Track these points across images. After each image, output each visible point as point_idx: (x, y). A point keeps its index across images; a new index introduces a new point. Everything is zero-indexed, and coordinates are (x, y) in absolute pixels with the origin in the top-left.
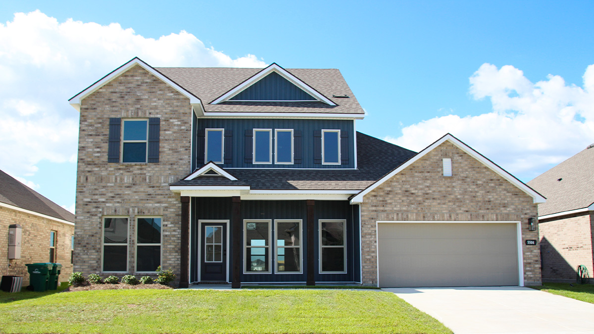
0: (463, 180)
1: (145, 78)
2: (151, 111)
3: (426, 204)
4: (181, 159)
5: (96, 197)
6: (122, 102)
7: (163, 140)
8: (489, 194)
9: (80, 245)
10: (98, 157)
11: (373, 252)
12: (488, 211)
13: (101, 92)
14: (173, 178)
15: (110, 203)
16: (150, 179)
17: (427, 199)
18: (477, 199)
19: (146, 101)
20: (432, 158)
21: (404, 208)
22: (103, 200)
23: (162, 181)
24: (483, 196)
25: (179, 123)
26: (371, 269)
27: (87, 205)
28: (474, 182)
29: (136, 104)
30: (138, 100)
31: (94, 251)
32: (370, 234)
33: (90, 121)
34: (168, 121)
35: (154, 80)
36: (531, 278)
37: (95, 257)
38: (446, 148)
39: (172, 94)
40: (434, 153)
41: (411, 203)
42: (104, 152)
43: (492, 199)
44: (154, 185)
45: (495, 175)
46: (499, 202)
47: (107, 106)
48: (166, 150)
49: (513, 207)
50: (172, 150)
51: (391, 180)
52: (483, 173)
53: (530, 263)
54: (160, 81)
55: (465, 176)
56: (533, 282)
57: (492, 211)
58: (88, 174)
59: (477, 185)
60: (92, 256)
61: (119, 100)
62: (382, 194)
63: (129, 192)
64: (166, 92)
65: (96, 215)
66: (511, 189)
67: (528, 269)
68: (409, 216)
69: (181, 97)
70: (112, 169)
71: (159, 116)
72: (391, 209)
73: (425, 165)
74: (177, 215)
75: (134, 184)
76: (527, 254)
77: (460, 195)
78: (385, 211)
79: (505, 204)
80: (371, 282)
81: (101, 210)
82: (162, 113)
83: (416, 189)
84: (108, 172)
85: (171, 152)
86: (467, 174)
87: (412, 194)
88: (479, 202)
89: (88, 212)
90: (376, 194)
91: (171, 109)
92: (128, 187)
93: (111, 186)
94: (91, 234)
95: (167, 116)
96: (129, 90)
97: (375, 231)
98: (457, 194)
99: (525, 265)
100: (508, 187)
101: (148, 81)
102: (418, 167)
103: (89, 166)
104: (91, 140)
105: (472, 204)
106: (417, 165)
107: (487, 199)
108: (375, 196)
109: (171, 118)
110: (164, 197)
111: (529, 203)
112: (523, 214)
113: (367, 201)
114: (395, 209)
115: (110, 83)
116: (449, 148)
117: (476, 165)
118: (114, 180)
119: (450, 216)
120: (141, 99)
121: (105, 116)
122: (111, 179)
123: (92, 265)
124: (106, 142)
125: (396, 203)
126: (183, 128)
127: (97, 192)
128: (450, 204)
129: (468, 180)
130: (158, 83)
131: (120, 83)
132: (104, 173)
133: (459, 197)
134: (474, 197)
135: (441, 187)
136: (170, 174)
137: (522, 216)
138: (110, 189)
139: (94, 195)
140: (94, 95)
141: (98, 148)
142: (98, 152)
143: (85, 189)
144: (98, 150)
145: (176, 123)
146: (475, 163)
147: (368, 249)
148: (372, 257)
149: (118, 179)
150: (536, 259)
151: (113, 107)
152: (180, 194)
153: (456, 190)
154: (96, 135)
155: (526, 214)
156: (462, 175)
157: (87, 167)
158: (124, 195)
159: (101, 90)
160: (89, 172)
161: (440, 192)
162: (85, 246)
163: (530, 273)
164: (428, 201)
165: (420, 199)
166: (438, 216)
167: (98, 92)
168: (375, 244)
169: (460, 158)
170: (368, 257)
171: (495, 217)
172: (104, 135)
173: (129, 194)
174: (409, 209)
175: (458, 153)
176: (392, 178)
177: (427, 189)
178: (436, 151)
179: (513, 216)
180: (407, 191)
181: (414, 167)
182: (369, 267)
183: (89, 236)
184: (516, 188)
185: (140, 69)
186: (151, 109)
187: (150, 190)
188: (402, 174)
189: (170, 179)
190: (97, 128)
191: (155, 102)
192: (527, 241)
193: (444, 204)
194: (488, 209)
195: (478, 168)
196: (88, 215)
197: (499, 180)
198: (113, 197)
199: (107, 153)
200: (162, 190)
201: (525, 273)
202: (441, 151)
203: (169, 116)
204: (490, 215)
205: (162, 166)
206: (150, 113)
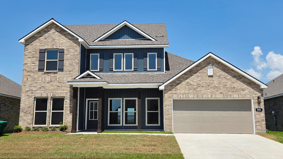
0: (219, 77)
1: (57, 29)
2: (59, 45)
3: (198, 89)
4: (74, 69)
5: (32, 88)
6: (46, 41)
7: (65, 59)
8: (234, 84)
9: (23, 112)
10: (33, 68)
11: (170, 114)
12: (233, 93)
13: (35, 36)
14: (70, 78)
15: (39, 91)
16: (59, 79)
17: (199, 87)
18: (227, 86)
19: (58, 40)
20: (202, 65)
21: (187, 92)
22: (36, 89)
23: (65, 80)
24: (230, 85)
25: (74, 51)
26: (169, 123)
27: (27, 92)
28: (225, 78)
29: (53, 42)
30: (54, 40)
31: (30, 115)
32: (169, 105)
33: (30, 50)
34: (68, 50)
35: (62, 30)
36: (260, 129)
37: (30, 118)
38: (210, 60)
39: (70, 37)
40: (203, 63)
41: (190, 89)
42: (36, 66)
43: (236, 87)
44: (61, 82)
45: (237, 74)
46: (240, 88)
47: (38, 43)
48: (67, 64)
49: (248, 90)
50: (70, 64)
51: (179, 77)
52: (230, 72)
53: (259, 121)
54: (64, 30)
55: (220, 74)
56: (261, 132)
57: (236, 93)
58: (28, 77)
59: (227, 79)
60: (29, 118)
61: (44, 40)
62: (175, 84)
63: (48, 85)
64: (67, 36)
65: (32, 97)
66: (247, 81)
67: (258, 124)
68: (189, 96)
69: (75, 38)
70: (40, 74)
71: (63, 48)
72: (179, 92)
73: (198, 69)
74: (72, 96)
75: (51, 81)
76: (257, 116)
77: (217, 84)
78: (177, 93)
79: (243, 89)
80: (169, 130)
81: (34, 94)
82: (65, 46)
83: (193, 82)
84: (38, 75)
85: (69, 65)
86: (221, 73)
87: (191, 84)
88: (228, 88)
89: (28, 96)
90: (172, 85)
91: (70, 44)
92: (48, 83)
93: (40, 83)
94: (29, 106)
95: (68, 48)
96: (49, 35)
97: (171, 104)
98: (216, 84)
99: (256, 122)
100: (245, 80)
101: (58, 30)
102: (194, 70)
103: (29, 73)
104: (30, 60)
105: (224, 89)
106: (194, 69)
107: (233, 87)
108: (171, 86)
109: (70, 49)
110: (66, 88)
111: (257, 88)
112: (254, 94)
113: (167, 88)
114: (182, 92)
115: (40, 31)
116: (211, 60)
117: (226, 69)
118: (41, 80)
119: (212, 96)
120: (55, 40)
121: (37, 48)
122: (39, 79)
123: (29, 122)
124: (38, 61)
125: (182, 89)
126: (75, 53)
127: (32, 86)
128: (212, 89)
129: (222, 76)
130: (63, 31)
131: (45, 32)
132: (36, 76)
133: (217, 85)
134: (225, 85)
135: (206, 80)
136: (69, 76)
137: (254, 95)
138: (39, 84)
139: (31, 87)
140: (32, 38)
141: (33, 63)
142: (33, 66)
143: (26, 84)
144: (33, 65)
145: (72, 51)
146: (226, 67)
147: (168, 113)
148: (170, 117)
149: (43, 79)
150: (262, 119)
151: (41, 43)
152: (72, 86)
153: (215, 82)
154: (33, 58)
155: (256, 94)
156: (218, 74)
157: (28, 73)
158: (46, 87)
159: (35, 35)
160: (29, 75)
161: (206, 83)
162: (26, 113)
163: (259, 127)
164: (200, 88)
165: (195, 87)
166: (205, 95)
167: (34, 36)
168: (171, 110)
169: (217, 65)
170: (168, 117)
171: (237, 96)
172: (36, 57)
173: (48, 86)
174: (190, 92)
175: (216, 63)
176: (180, 76)
177: (199, 81)
178: (204, 62)
179: (248, 96)
180: (188, 83)
181: (192, 70)
182: (168, 122)
183: (28, 107)
184: (250, 80)
185: (54, 25)
186: (60, 44)
187: (59, 85)
188: (186, 74)
189: (69, 78)
190: (33, 54)
191: (62, 41)
192: (256, 109)
193: (208, 89)
194: (233, 92)
195: (228, 70)
196: (28, 97)
197: (239, 76)
198: (40, 88)
199: (38, 66)
200: (65, 84)
201: (256, 127)
202: (207, 61)
203: (69, 47)
204: (234, 95)
205: (65, 73)
206: (59, 47)
